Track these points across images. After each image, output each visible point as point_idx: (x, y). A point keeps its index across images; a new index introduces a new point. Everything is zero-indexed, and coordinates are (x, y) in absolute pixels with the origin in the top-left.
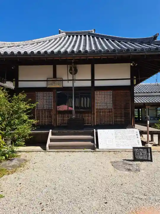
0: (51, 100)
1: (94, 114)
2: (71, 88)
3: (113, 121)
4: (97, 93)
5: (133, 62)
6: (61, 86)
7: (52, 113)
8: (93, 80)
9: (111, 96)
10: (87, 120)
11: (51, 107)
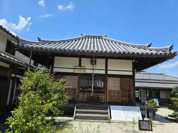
0: (76, 82)
1: (106, 94)
2: (92, 74)
3: (120, 100)
4: (109, 79)
5: (134, 60)
6: (84, 73)
7: (76, 91)
8: (106, 70)
9: (119, 81)
10: (101, 98)
11: (76, 87)
